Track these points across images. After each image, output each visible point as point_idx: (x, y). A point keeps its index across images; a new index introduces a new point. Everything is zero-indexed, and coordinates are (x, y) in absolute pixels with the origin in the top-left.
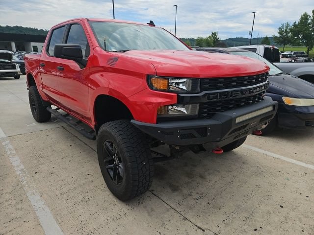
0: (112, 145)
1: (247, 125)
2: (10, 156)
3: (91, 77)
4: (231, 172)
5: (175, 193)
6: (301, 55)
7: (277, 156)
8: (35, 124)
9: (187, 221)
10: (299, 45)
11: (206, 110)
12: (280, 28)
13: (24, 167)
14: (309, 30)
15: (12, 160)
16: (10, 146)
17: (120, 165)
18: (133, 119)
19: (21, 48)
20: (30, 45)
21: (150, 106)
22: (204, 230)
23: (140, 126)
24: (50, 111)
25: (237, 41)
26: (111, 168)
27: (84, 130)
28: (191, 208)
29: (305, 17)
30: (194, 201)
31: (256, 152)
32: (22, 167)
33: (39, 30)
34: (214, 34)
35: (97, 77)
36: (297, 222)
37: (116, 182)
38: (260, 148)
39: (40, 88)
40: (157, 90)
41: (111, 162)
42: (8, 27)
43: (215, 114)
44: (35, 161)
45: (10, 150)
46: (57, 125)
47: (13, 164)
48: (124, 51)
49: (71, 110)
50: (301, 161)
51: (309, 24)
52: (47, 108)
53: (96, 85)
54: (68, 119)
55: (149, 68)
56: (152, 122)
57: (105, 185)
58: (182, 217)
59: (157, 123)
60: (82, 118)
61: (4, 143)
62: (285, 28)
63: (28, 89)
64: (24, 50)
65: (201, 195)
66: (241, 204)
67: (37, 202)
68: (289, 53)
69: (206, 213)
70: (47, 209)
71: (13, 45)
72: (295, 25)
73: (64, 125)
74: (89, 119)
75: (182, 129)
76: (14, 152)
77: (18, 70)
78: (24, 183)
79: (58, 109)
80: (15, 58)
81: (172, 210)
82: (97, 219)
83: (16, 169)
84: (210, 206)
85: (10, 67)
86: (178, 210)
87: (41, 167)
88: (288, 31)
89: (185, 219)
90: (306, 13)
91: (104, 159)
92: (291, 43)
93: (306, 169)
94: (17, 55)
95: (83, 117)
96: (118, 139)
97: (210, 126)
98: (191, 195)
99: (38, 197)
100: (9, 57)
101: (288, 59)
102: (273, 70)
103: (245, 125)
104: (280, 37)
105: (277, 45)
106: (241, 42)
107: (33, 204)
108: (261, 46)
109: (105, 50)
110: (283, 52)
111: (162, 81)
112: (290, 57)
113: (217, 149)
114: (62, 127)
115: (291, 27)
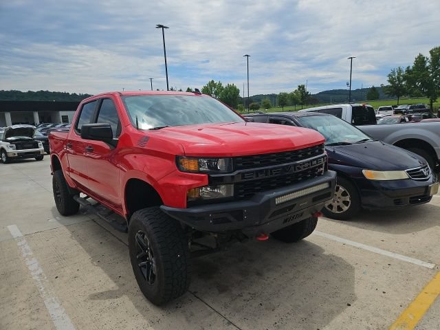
0: (143, 237)
1: (294, 206)
2: (27, 259)
4: (295, 266)
5: (223, 295)
6: (420, 109)
7: (358, 245)
8: (59, 217)
9: (231, 326)
10: (418, 96)
11: (242, 191)
12: (390, 75)
13: (41, 272)
14: (428, 76)
15: (28, 263)
16: (27, 247)
18: (163, 204)
19: (47, 119)
20: (59, 114)
23: (169, 211)
24: (78, 200)
25: (335, 94)
26: (144, 266)
27: (116, 221)
28: (238, 311)
29: (420, 60)
30: (244, 303)
31: (333, 241)
32: (40, 271)
33: (70, 94)
34: (302, 88)
35: (130, 158)
36: (363, 322)
37: (150, 283)
39: (66, 173)
40: (189, 172)
41: (144, 258)
42: (30, 92)
43: (254, 194)
44: (57, 264)
45: (27, 251)
46: (87, 219)
47: (30, 268)
48: (159, 128)
50: (388, 250)
51: (428, 68)
52: (74, 198)
53: (130, 167)
54: (99, 210)
56: (182, 207)
58: (226, 321)
59: (187, 208)
61: (19, 244)
62: (396, 75)
63: (52, 174)
64: (50, 121)
65: (254, 296)
66: (300, 304)
67: (56, 311)
68: (404, 107)
69: (256, 316)
70: (67, 319)
71: (36, 116)
72: (408, 71)
73: (95, 217)
74: (120, 207)
75: (213, 213)
76: (31, 254)
77: (41, 148)
78: (42, 289)
79: (88, 197)
80: (38, 133)
81: (216, 313)
83: (32, 274)
84: (263, 307)
85: (31, 145)
86: (223, 313)
87: (62, 270)
88: (401, 78)
89: (230, 323)
90: (420, 55)
91: (137, 254)
92: (407, 94)
93: (391, 259)
94: (41, 128)
96: (150, 228)
97: (246, 208)
98: (242, 296)
99: (57, 305)
100: (30, 132)
101: (399, 116)
102: (356, 136)
103: (290, 206)
104: (391, 87)
105: (388, 97)
106: (340, 96)
107: (51, 313)
108: (348, 105)
109: (138, 129)
110: (397, 107)
111: (192, 161)
112: (405, 112)
113: (263, 235)
114: (93, 220)
115: (404, 73)
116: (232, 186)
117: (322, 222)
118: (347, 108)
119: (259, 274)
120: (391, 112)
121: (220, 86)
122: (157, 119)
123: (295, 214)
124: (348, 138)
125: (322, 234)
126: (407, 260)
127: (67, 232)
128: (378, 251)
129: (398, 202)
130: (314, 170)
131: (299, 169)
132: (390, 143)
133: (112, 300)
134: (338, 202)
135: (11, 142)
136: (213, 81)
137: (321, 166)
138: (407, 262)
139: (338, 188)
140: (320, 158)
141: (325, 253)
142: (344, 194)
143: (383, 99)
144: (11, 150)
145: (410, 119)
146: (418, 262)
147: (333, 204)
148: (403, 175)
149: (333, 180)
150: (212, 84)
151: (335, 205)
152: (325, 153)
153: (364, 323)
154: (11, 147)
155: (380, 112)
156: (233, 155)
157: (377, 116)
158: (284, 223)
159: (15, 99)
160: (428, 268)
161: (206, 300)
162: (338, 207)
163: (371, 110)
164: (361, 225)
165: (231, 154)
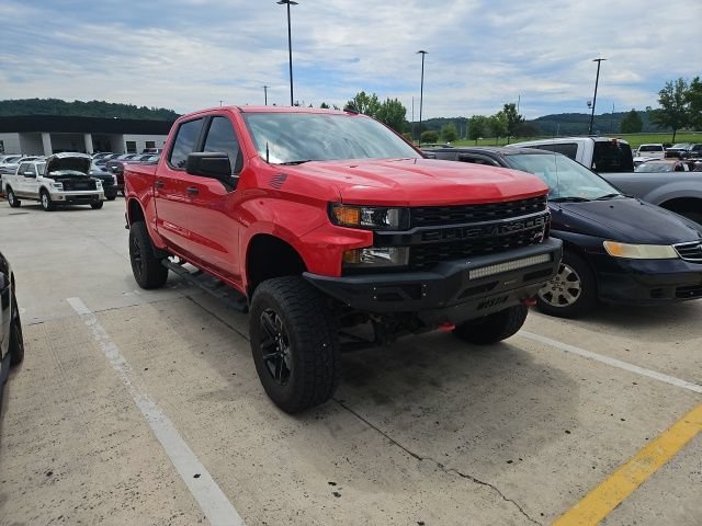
0: (273, 318)
1: (495, 284)
2: (102, 343)
3: (244, 206)
4: (489, 377)
5: (381, 407)
7: (588, 354)
8: (138, 291)
9: (395, 446)
11: (422, 257)
12: (663, 92)
15: (104, 348)
16: (100, 328)
17: (287, 351)
18: (306, 271)
19: (104, 146)
20: (121, 140)
21: (334, 251)
22: (420, 459)
23: (315, 280)
24: (167, 266)
25: (565, 121)
26: (271, 359)
27: (228, 296)
28: (404, 428)
30: (413, 420)
31: (549, 346)
32: (123, 360)
33: (138, 107)
34: (510, 108)
35: (253, 206)
37: (279, 382)
38: (560, 340)
39: (151, 226)
40: (345, 226)
41: (272, 347)
42: (78, 103)
43: (437, 264)
44: (144, 352)
45: (100, 333)
46: (179, 295)
47: (107, 355)
48: (299, 163)
49: (205, 263)
50: (635, 364)
52: (163, 262)
53: (251, 218)
54: (201, 280)
55: (331, 191)
56: (334, 275)
57: (262, 389)
58: (388, 440)
59: (342, 276)
60: (227, 277)
61: (88, 323)
62: (674, 91)
63: (127, 227)
64: (108, 149)
65: (427, 411)
66: (496, 425)
67: (151, 411)
68: (683, 147)
69: (430, 436)
70: (168, 421)
71: (89, 140)
72: (696, 85)
73: (191, 293)
74: (238, 278)
75: (379, 285)
76: (107, 336)
77: (100, 190)
78: (129, 383)
79: (183, 262)
80: (95, 169)
81: (372, 429)
82: (246, 436)
83: (112, 362)
84: (440, 426)
85: (84, 185)
86: (383, 429)
87: (153, 360)
88: (683, 97)
89: (393, 442)
91: (262, 341)
92: (691, 125)
93: (639, 376)
94: (98, 160)
95: (228, 275)
96: (284, 304)
97: (426, 282)
98: (410, 410)
99: (152, 404)
100: (84, 165)
101: (673, 162)
102: (597, 189)
103: (489, 284)
104: (664, 112)
105: (657, 130)
106: (574, 124)
107: (144, 412)
108: (588, 139)
109: (267, 162)
110: (670, 146)
111: (350, 211)
112: (684, 156)
113: (446, 323)
114: (188, 297)
115: (688, 88)
116: (408, 249)
117: (532, 318)
118: (585, 144)
119: (435, 384)
120: (661, 154)
121: (375, 102)
122: (289, 148)
123: (496, 297)
124: (585, 192)
125: (533, 336)
126: (662, 379)
127: (152, 310)
128: (619, 364)
129: (657, 293)
130: (529, 233)
131: (507, 230)
132: (654, 202)
133: (226, 403)
134: (561, 290)
135: (56, 178)
136: (363, 94)
137: (539, 230)
138: (662, 382)
139: (562, 269)
140: (538, 216)
141: (536, 362)
142: (571, 278)
143: (648, 131)
144: (56, 191)
145: (692, 167)
146: (680, 383)
147: (553, 292)
148: (670, 252)
149: (557, 250)
150: (362, 98)
151: (556, 294)
152: (547, 210)
153: (589, 456)
154: (56, 186)
155: (642, 153)
156: (412, 205)
157: (635, 159)
158: (478, 309)
159: (55, 112)
160: (695, 392)
161: (358, 412)
162: (561, 297)
163: (626, 148)
164: (594, 326)
165: (408, 203)
